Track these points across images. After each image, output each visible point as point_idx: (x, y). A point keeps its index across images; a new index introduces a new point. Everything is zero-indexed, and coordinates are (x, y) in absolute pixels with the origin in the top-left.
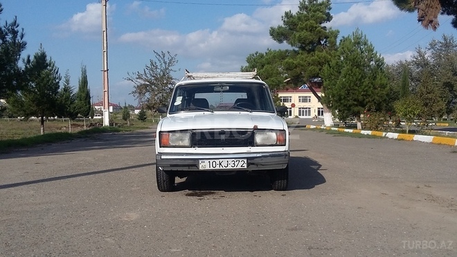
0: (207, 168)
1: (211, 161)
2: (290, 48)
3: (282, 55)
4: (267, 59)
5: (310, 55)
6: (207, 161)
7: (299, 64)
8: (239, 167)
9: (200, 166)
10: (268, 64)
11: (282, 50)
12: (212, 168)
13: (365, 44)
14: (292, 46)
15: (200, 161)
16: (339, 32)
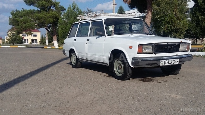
0: (163, 65)
1: (165, 61)
2: (36, 9)
3: (32, 12)
4: (23, 14)
5: (47, 13)
6: (163, 61)
7: (43, 17)
8: (176, 63)
9: (161, 63)
10: (24, 16)
11: (31, 9)
12: (165, 65)
13: (78, 9)
14: (37, 7)
15: (161, 61)
16: (60, 3)
